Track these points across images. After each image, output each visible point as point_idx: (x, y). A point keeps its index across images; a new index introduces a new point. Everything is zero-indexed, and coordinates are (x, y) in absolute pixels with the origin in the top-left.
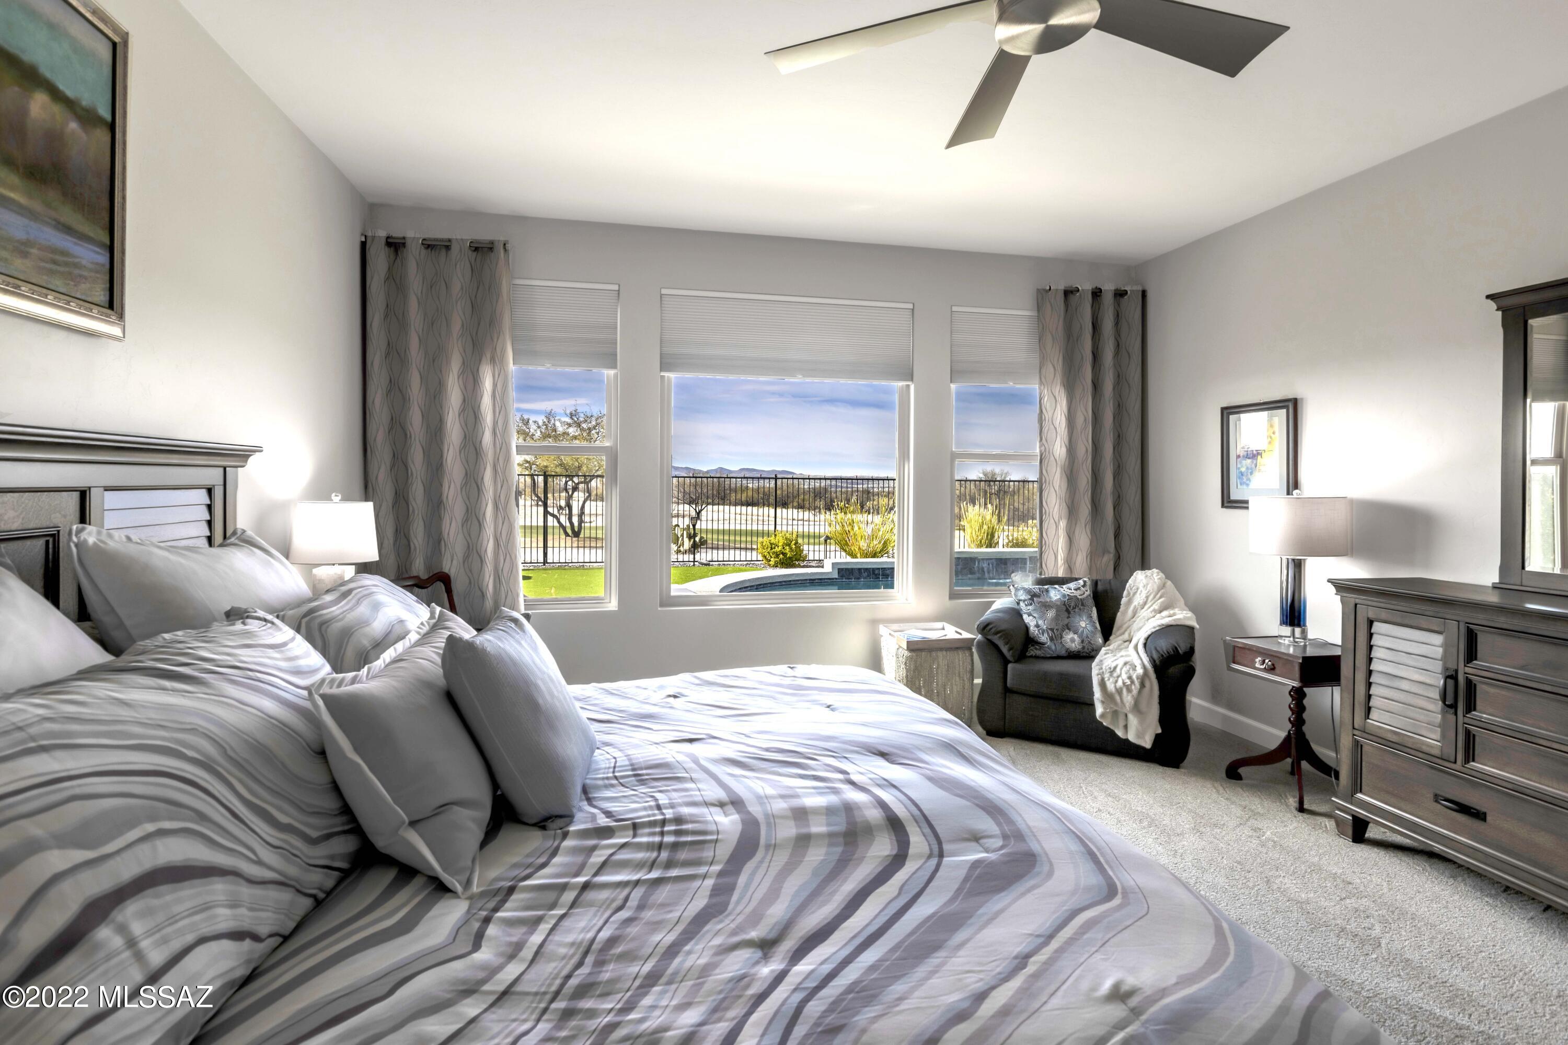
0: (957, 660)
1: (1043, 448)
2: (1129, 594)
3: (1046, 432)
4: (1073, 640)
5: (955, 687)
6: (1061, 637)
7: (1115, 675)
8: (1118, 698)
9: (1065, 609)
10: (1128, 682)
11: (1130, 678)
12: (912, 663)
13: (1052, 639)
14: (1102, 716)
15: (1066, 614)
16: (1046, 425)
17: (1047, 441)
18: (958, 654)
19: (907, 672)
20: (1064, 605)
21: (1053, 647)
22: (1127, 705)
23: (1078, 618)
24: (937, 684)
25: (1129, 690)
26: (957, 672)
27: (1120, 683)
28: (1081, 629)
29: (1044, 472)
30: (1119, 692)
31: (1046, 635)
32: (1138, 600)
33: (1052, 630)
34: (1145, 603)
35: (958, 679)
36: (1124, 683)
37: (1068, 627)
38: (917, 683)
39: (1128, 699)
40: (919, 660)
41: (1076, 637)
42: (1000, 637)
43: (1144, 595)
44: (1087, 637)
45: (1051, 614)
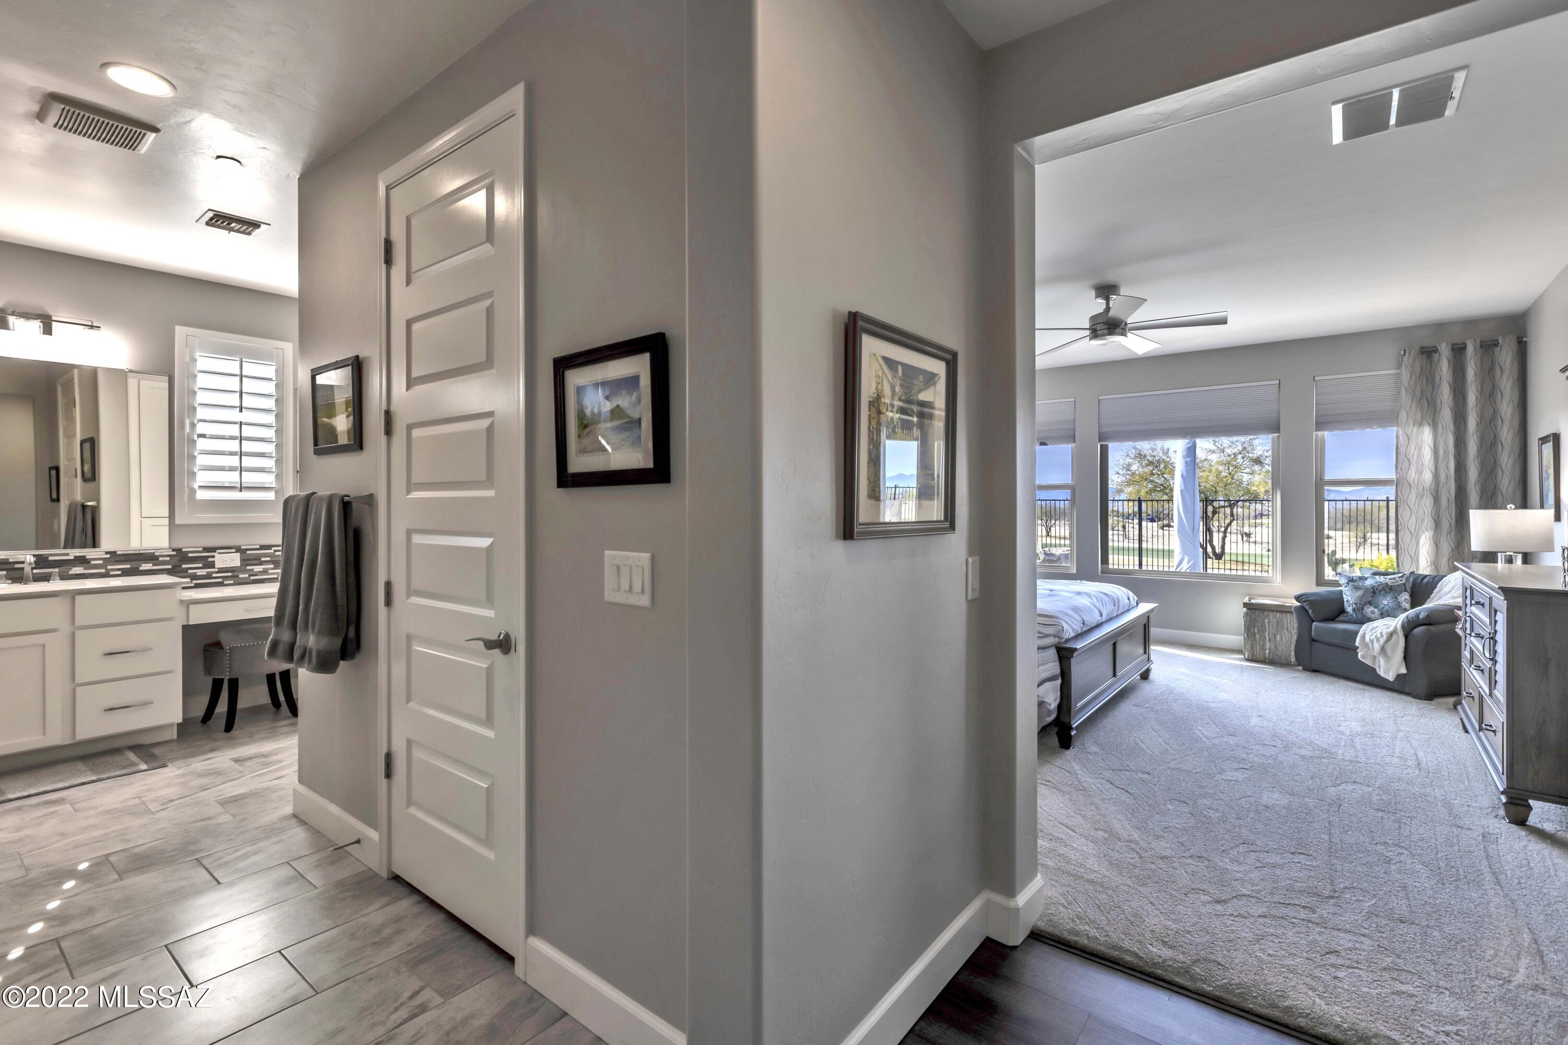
0: (1285, 620)
1: (1398, 475)
2: (1442, 585)
3: (1401, 462)
4: (1373, 612)
5: (1284, 637)
6: (1363, 609)
7: (1373, 631)
8: (1370, 645)
9: (1372, 590)
10: (1379, 635)
11: (1381, 633)
12: (1248, 617)
13: (1354, 610)
14: (1363, 656)
15: (1372, 595)
16: (1401, 457)
17: (1401, 469)
18: (1287, 616)
19: (1245, 621)
20: (1373, 588)
21: (1355, 616)
22: (1376, 650)
23: (1382, 598)
24: (1269, 633)
25: (1378, 640)
26: (1285, 627)
27: (1373, 637)
28: (1382, 606)
29: (1399, 493)
30: (1372, 642)
31: (1351, 607)
32: (1446, 589)
33: (1356, 604)
34: (1450, 592)
35: (1286, 632)
36: (1376, 636)
37: (1370, 603)
38: (1253, 630)
39: (1377, 646)
40: (1253, 615)
41: (1376, 610)
42: (1307, 604)
43: (1451, 586)
44: (1387, 611)
45: (1359, 593)
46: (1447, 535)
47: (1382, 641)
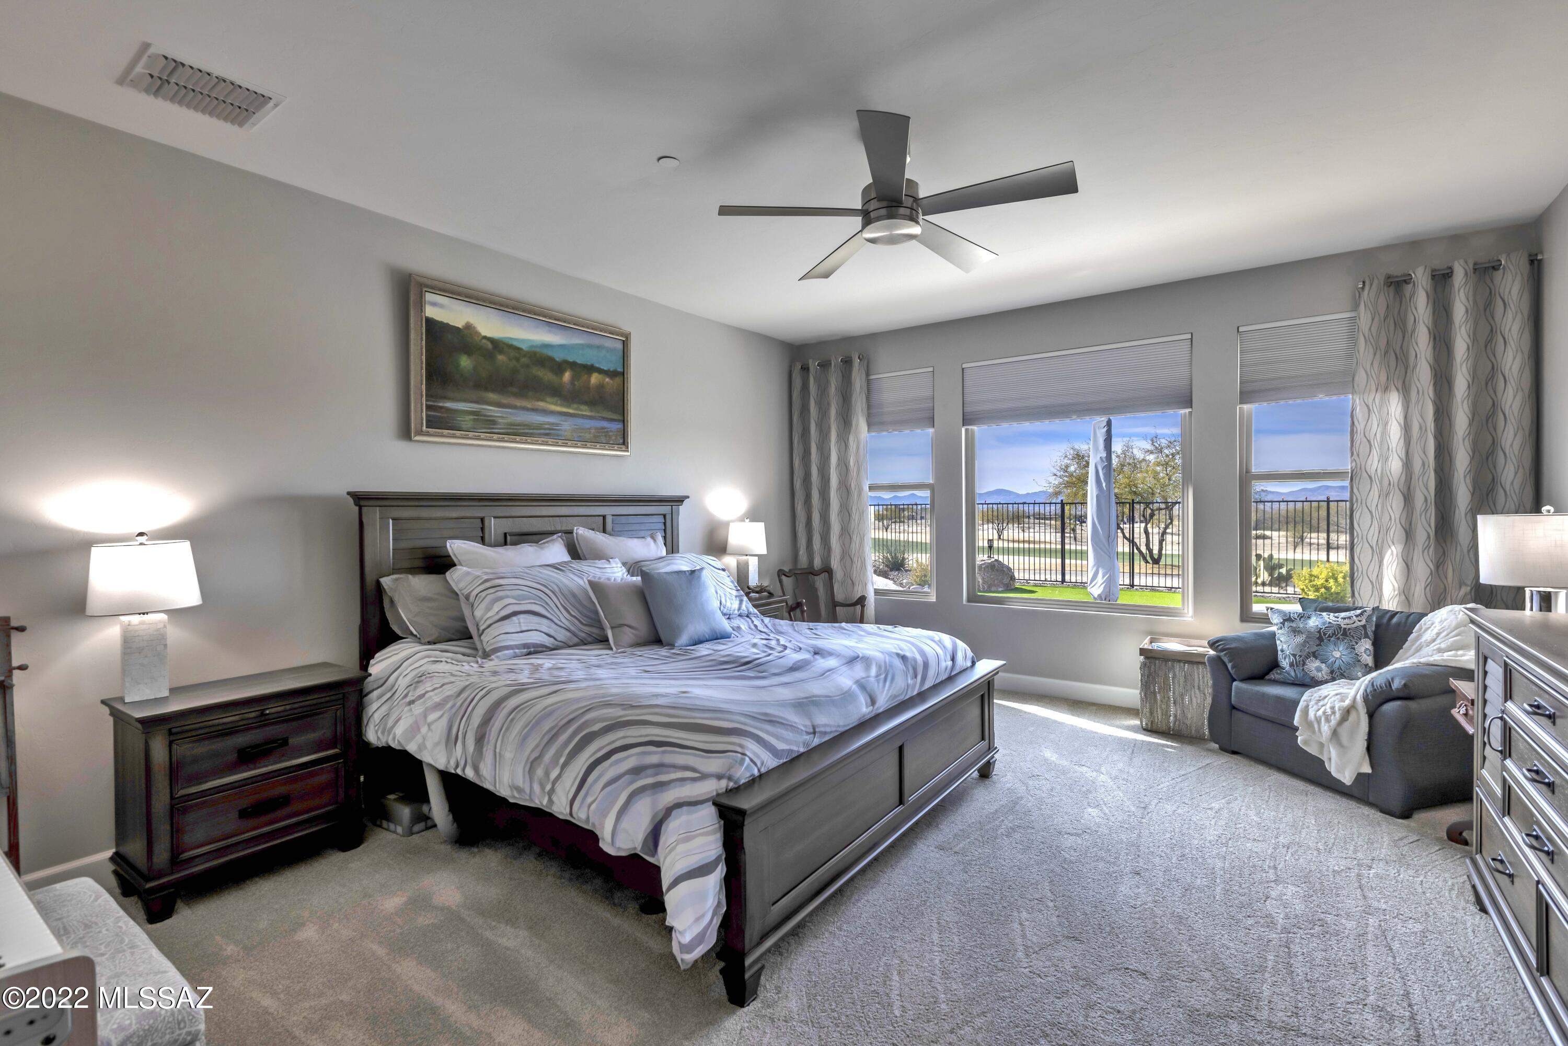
0: (1196, 674)
1: (1354, 464)
2: (1421, 629)
3: (1358, 443)
4: (1319, 669)
5: (1194, 700)
6: (1304, 664)
7: (1321, 703)
8: (1316, 726)
9: (1318, 636)
10: (1329, 711)
11: (1333, 708)
12: (1146, 669)
13: (1291, 665)
14: (1305, 742)
15: (1318, 642)
16: (1358, 437)
17: (1358, 455)
18: (1198, 669)
19: (1142, 676)
20: (1319, 632)
21: (1293, 674)
22: (1324, 734)
23: (1331, 647)
24: (1174, 693)
25: (1328, 720)
26: (1196, 685)
27: (1320, 713)
28: (1332, 659)
29: (1355, 490)
30: (1318, 721)
31: (1287, 660)
32: (1428, 636)
33: (1294, 655)
34: (1434, 640)
35: (1197, 691)
36: (1324, 713)
37: (1315, 655)
38: (1152, 687)
39: (1326, 729)
40: (1153, 667)
41: (1323, 666)
42: (1225, 655)
43: (1436, 631)
44: (1339, 668)
45: (1300, 639)
46: (1423, 552)
47: (1334, 720)
